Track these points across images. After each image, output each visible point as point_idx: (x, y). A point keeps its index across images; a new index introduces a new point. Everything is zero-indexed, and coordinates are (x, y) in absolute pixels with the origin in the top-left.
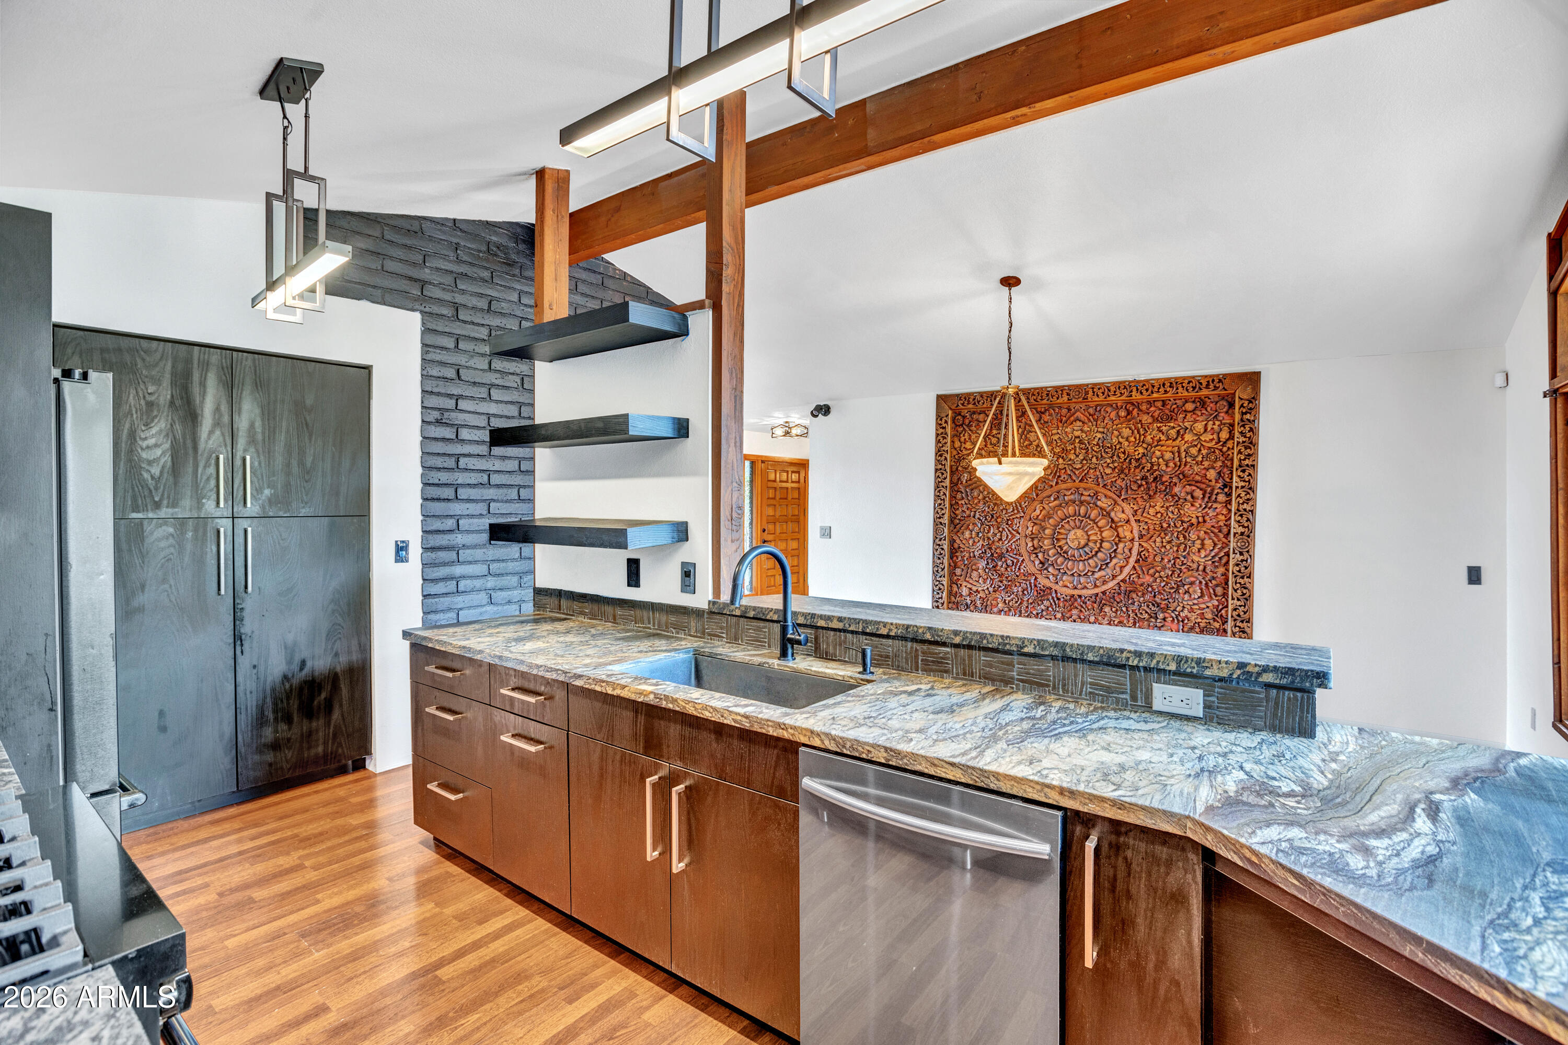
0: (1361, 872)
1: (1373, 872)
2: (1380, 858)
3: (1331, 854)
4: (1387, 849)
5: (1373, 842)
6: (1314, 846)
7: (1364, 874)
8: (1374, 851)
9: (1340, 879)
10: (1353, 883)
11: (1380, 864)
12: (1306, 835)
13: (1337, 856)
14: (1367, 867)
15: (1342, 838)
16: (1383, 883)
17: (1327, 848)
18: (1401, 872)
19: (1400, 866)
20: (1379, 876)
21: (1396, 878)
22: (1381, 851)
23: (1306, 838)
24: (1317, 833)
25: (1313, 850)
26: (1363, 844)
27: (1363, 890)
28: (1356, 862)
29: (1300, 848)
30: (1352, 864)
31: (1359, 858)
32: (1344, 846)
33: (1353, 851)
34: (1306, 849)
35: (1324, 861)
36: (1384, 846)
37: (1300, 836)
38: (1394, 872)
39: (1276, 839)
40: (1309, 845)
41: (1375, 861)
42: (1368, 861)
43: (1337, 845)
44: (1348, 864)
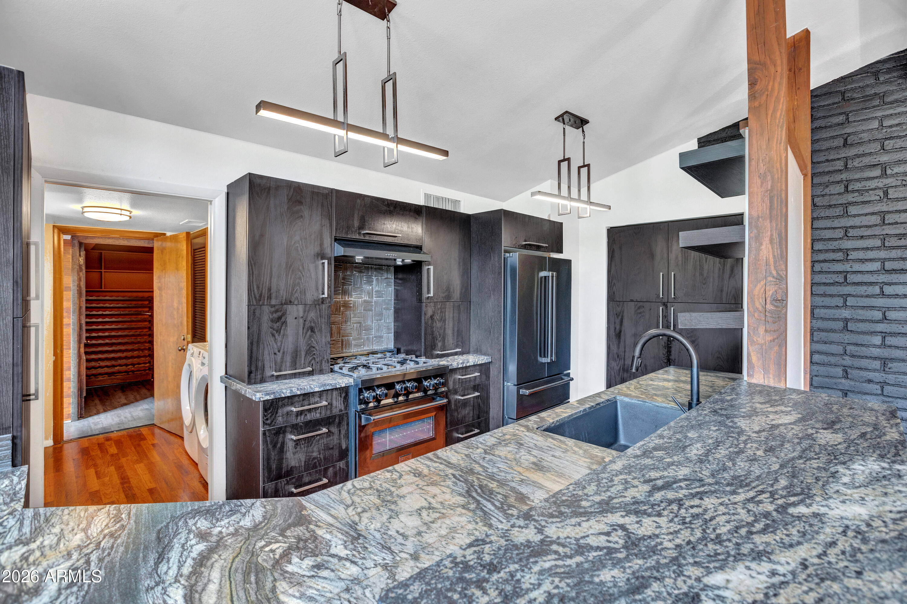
0: (197, 518)
1: (191, 522)
2: (192, 536)
3: (217, 520)
4: (192, 546)
5: (202, 547)
6: (230, 519)
7: (194, 518)
8: (198, 539)
9: (203, 508)
10: (196, 510)
11: (190, 531)
12: (240, 524)
13: (214, 521)
14: (195, 524)
15: (221, 537)
16: (183, 520)
17: (223, 523)
18: (176, 534)
19: (178, 537)
20: (187, 522)
21: (178, 526)
22: (193, 542)
23: (238, 523)
24: (236, 530)
25: (229, 516)
26: (207, 541)
27: (190, 509)
28: (203, 524)
29: (235, 514)
30: (204, 521)
31: (203, 528)
32: (216, 531)
33: (208, 531)
34: (231, 515)
35: (217, 513)
36: (194, 548)
37: (242, 521)
38: (180, 531)
39: (251, 511)
40: (233, 518)
41: (194, 531)
42: (197, 529)
43: (220, 529)
44: (206, 520)
